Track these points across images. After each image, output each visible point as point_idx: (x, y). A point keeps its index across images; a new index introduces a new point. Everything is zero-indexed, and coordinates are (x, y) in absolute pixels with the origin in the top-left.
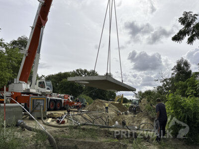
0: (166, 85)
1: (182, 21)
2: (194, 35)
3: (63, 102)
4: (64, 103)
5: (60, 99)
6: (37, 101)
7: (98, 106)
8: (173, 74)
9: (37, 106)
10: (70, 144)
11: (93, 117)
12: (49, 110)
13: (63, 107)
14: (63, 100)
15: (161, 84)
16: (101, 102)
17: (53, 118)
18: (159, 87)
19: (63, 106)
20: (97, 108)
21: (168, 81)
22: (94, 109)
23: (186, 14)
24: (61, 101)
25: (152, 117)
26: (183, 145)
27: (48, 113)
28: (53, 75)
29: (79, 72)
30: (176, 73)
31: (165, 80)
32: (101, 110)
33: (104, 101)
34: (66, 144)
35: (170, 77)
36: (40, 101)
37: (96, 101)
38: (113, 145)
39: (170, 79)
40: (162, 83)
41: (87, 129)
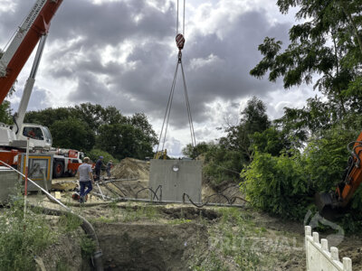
0: (232, 136)
1: (263, 49)
2: (278, 70)
3: (66, 162)
4: (69, 165)
5: (62, 157)
6: (35, 162)
7: (129, 170)
8: (242, 120)
9: (35, 170)
10: (116, 232)
11: (123, 189)
12: (55, 177)
13: (67, 172)
14: (67, 159)
15: (225, 135)
16: (134, 162)
17: (61, 191)
18: (223, 139)
19: (66, 170)
20: (128, 173)
21: (236, 130)
22: (123, 175)
23: (267, 40)
24: (63, 161)
25: (216, 185)
26: (276, 222)
27: (54, 182)
28: (34, 112)
29: (85, 109)
30: (246, 119)
31: (232, 128)
32: (135, 176)
33: (138, 161)
34: (109, 233)
35: (238, 124)
36: (41, 162)
37: (126, 161)
38: (185, 229)
39: (237, 127)
40: (227, 133)
41: (130, 207)
